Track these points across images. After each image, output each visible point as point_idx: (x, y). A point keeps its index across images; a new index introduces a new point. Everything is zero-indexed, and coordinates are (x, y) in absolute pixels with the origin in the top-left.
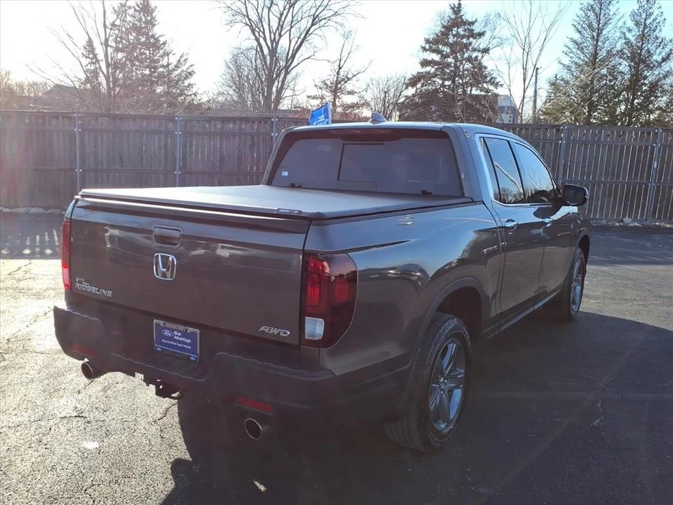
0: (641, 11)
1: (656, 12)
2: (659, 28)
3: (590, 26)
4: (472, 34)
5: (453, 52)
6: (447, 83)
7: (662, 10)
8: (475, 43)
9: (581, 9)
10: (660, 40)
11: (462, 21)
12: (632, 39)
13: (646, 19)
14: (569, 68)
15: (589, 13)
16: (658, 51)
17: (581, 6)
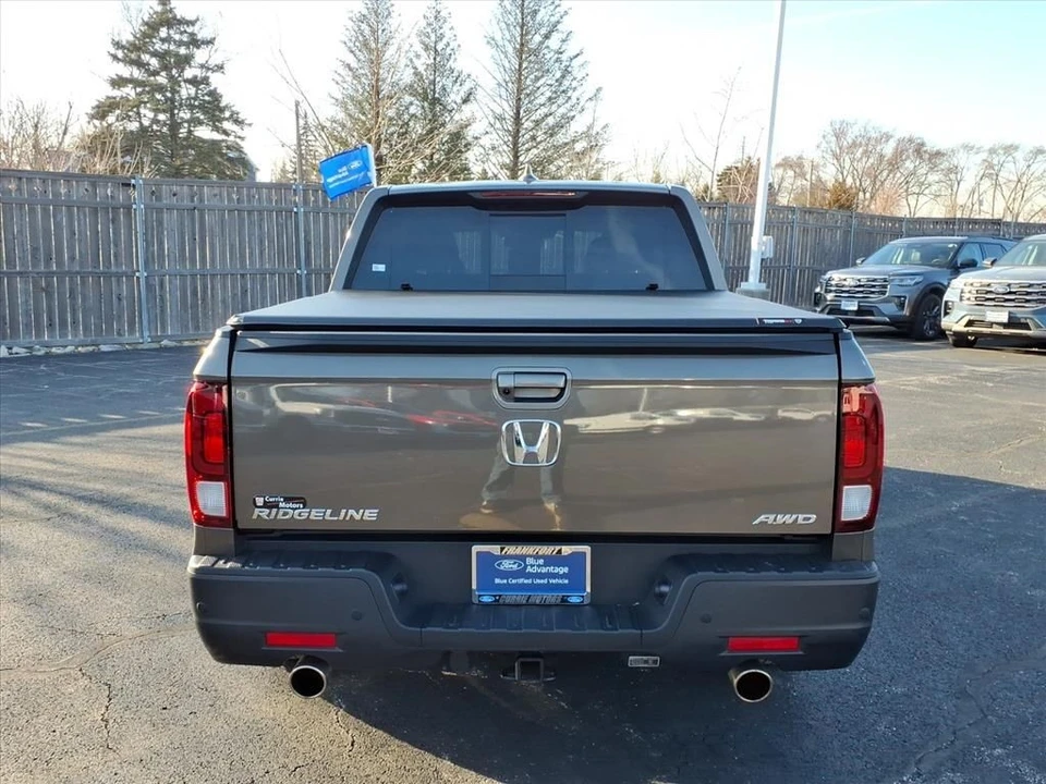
0: (429, 30)
1: (448, 34)
2: (453, 56)
3: (366, 44)
4: (195, 42)
5: (165, 67)
6: (162, 117)
7: (455, 33)
8: (201, 55)
9: (351, 19)
10: (455, 74)
11: (175, 18)
12: (421, 69)
13: (436, 42)
14: (344, 105)
15: (364, 26)
16: (455, 89)
17: (351, 15)
